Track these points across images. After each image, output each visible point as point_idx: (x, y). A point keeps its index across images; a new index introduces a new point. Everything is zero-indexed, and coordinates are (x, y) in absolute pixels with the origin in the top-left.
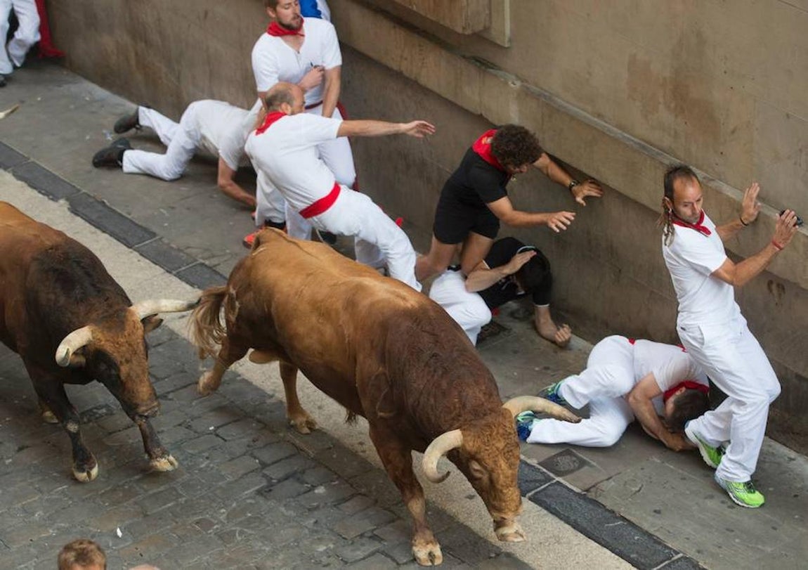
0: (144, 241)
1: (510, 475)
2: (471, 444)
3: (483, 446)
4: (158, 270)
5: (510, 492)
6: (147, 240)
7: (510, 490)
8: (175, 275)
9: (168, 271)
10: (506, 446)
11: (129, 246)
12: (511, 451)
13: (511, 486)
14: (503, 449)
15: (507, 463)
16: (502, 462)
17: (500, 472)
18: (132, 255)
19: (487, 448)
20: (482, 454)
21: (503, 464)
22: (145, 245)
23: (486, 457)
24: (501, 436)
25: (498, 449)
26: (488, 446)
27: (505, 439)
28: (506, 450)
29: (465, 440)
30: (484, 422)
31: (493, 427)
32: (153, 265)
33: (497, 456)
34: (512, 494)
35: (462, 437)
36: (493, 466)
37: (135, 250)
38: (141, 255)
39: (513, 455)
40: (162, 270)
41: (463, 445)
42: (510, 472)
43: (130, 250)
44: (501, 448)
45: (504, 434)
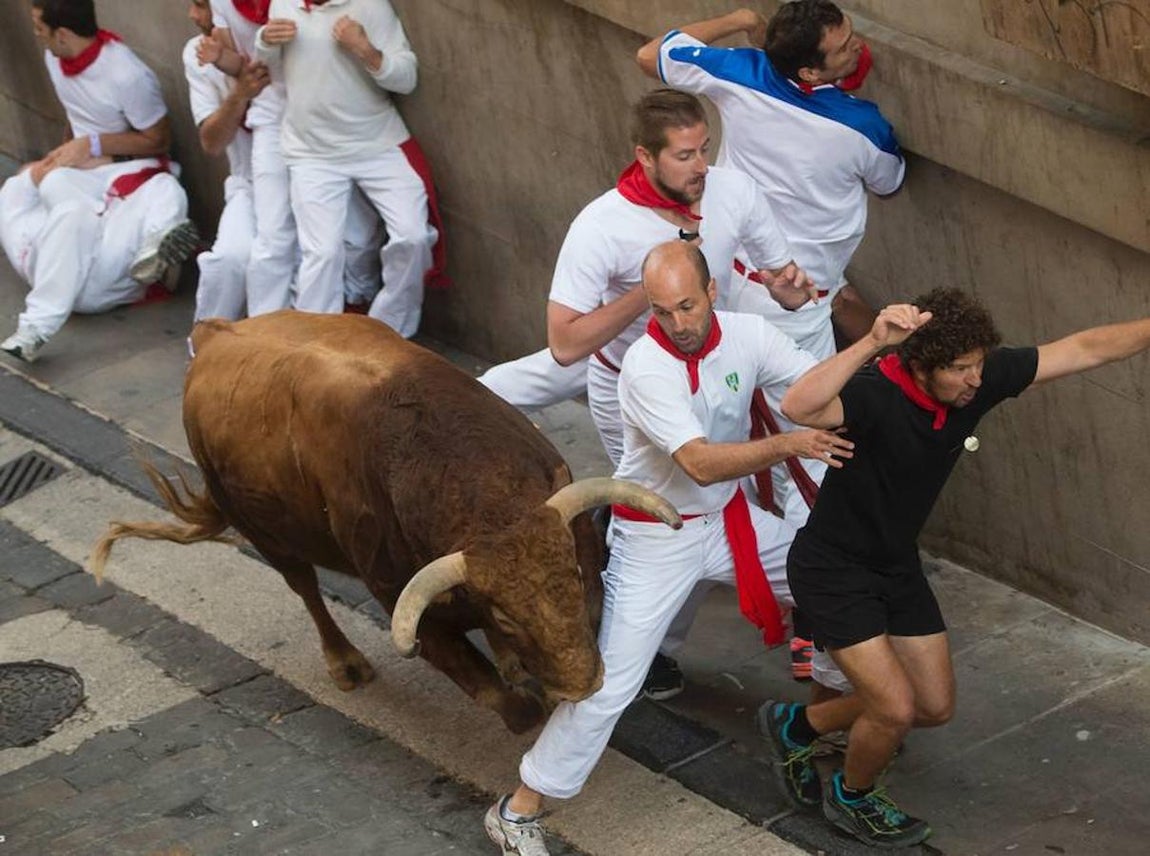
0: (690, 754)
1: (564, 627)
2: (481, 578)
3: (502, 580)
4: (729, 820)
5: (570, 657)
6: (697, 751)
7: (568, 653)
8: (769, 829)
9: (753, 822)
10: (549, 577)
11: (656, 766)
12: (560, 586)
13: (571, 647)
14: (545, 583)
15: (556, 606)
16: (545, 605)
17: (542, 623)
18: (665, 788)
19: (513, 584)
20: (504, 595)
21: (546, 609)
22: (693, 761)
23: (512, 600)
24: (538, 562)
25: (533, 583)
26: (514, 580)
27: (546, 564)
28: (550, 583)
29: (469, 572)
30: (502, 537)
31: (519, 546)
32: (714, 807)
33: (532, 597)
34: (574, 660)
35: (465, 567)
36: (527, 616)
37: (670, 775)
38: (686, 785)
39: (566, 593)
40: (738, 820)
41: (469, 581)
42: (566, 621)
43: (660, 776)
44: (539, 581)
45: (543, 556)
